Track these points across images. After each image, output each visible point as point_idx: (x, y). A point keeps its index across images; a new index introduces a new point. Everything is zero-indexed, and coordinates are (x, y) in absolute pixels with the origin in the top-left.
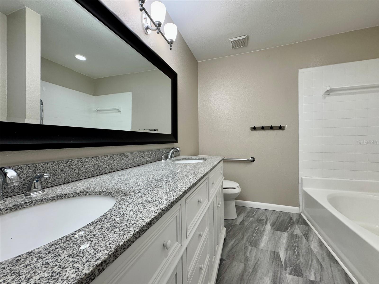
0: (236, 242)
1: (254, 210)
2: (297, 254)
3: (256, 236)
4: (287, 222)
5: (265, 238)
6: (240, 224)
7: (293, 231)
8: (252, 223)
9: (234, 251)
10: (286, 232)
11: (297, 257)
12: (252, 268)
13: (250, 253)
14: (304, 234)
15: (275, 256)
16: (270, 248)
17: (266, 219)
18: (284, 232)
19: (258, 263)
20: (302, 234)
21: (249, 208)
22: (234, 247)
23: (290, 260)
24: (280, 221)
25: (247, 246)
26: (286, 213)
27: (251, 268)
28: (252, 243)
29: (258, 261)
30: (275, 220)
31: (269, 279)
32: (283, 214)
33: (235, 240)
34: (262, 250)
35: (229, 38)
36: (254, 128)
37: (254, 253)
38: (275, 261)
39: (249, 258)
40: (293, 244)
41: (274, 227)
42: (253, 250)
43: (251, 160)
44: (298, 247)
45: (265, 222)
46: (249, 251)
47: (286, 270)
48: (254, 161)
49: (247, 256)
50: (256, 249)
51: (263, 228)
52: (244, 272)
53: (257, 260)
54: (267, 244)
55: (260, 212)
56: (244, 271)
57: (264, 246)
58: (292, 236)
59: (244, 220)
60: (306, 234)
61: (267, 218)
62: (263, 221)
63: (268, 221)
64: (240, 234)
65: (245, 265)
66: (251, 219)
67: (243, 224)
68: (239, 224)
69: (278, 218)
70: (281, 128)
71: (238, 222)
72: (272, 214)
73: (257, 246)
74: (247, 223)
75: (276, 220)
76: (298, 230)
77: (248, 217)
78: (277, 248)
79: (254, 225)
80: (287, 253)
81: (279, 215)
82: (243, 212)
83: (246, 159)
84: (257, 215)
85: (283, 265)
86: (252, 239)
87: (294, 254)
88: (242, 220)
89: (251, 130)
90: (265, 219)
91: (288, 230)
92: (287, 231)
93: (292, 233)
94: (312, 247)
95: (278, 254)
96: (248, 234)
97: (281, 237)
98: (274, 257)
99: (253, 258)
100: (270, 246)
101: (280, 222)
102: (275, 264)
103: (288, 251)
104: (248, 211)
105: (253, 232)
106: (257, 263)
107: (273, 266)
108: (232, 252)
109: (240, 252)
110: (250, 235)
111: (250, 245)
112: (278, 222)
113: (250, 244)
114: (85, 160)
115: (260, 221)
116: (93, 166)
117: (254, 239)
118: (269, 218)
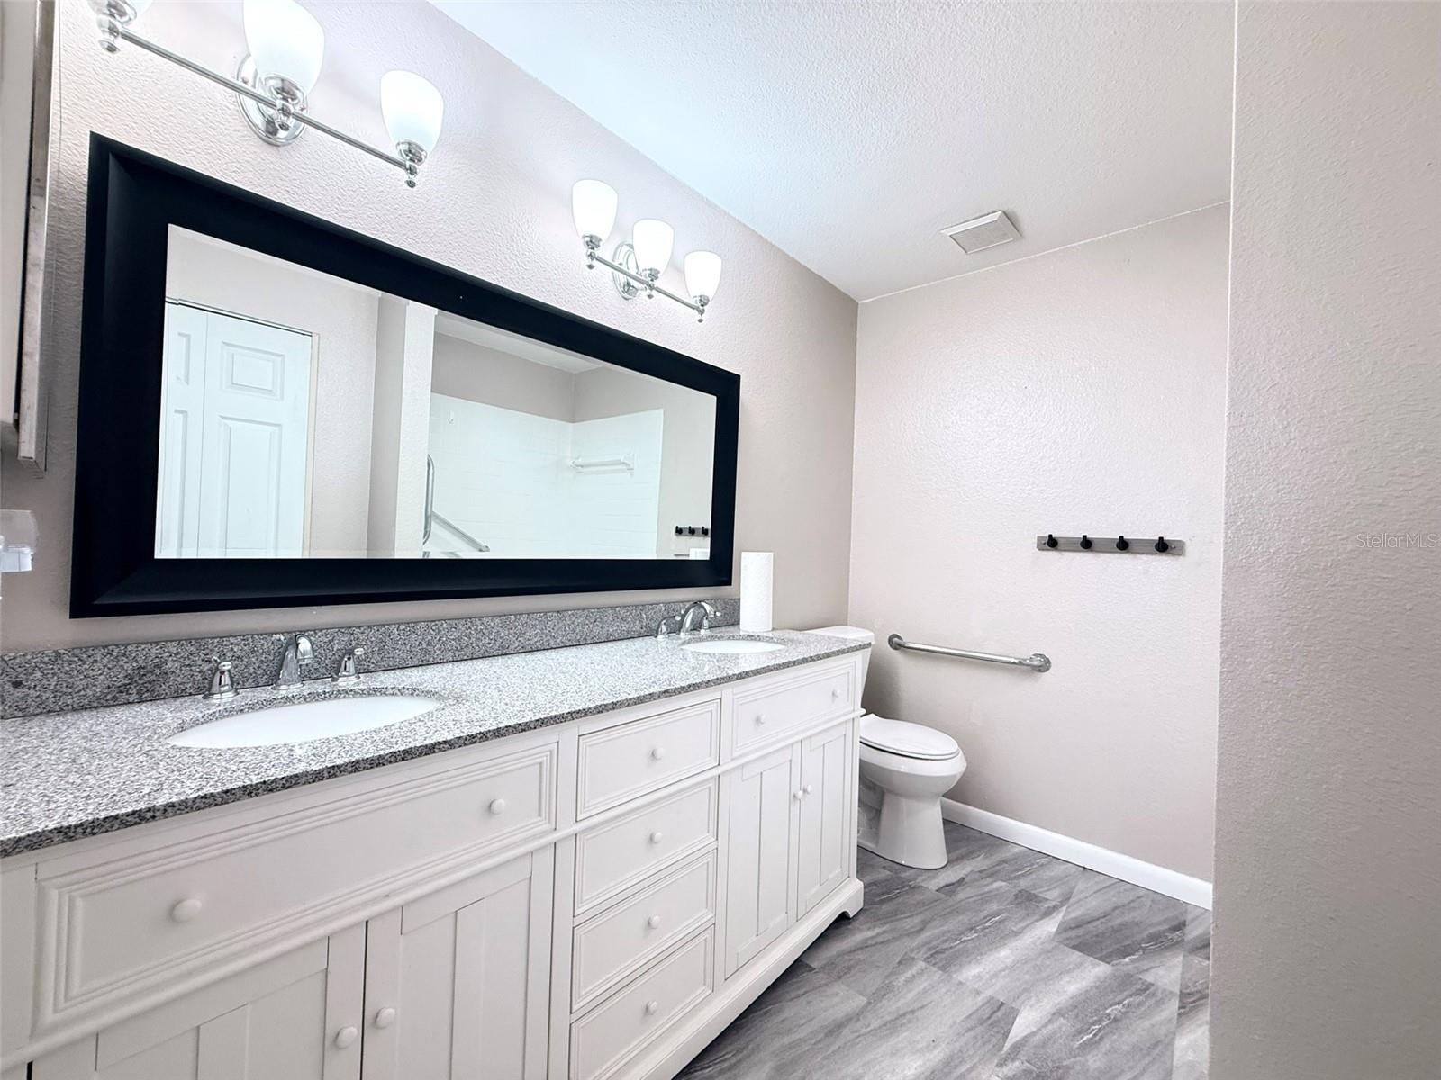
0: (887, 937)
1: (1035, 860)
2: (1091, 1038)
3: (971, 939)
4: (1147, 932)
5: (1004, 955)
6: (938, 890)
7: (1146, 968)
8: (988, 898)
9: (861, 957)
10: (1109, 963)
11: (1078, 1048)
12: (888, 1018)
13: (908, 981)
14: (1190, 994)
15: (997, 1017)
16: (997, 990)
17: (1060, 900)
18: (1103, 960)
19: (918, 1014)
20: (1177, 990)
21: (1017, 849)
22: (867, 947)
23: (1044, 1044)
24: (1118, 921)
25: (913, 959)
26: (1172, 902)
27: (882, 1017)
28: (942, 955)
29: (922, 1007)
30: (1097, 914)
31: (921, 1066)
32: (1153, 901)
33: (884, 928)
34: (960, 983)
35: (939, 228)
36: (1052, 543)
37: (925, 984)
38: (980, 1029)
39: (897, 992)
40: (1102, 1005)
41: (1073, 933)
42: (926, 975)
44: (1116, 1020)
45: (1049, 907)
46: (909, 974)
47: (1000, 1065)
48: (1046, 667)
49: (893, 985)
50: (942, 975)
51: (1023, 925)
52: (851, 1019)
53: (920, 1005)
54: (995, 975)
55: (1058, 870)
56: (857, 1016)
57: (979, 977)
58: (1124, 982)
59: (966, 880)
61: (1069, 899)
62: (1040, 902)
63: (1064, 908)
64: (917, 919)
65: (869, 1003)
66: (1000, 884)
67: (952, 893)
69: (1117, 911)
70: (1164, 547)
71: (937, 880)
72: (1103, 891)
73: (953, 969)
74: (970, 895)
75: (1103, 915)
76: (1171, 971)
77: (991, 875)
78: (1024, 997)
79: (994, 906)
80: (1050, 1021)
81: (1132, 901)
82: (979, 856)
83: (1012, 660)
84: (1033, 879)
85: (1001, 1049)
86: (947, 945)
87: (1074, 1035)
88: (957, 879)
89: (1039, 549)
90: (1054, 900)
91: (1127, 960)
92: (1115, 962)
93: (1133, 972)
94: (1180, 1043)
95: (1012, 1015)
96: (945, 928)
97: (1069, 971)
98: (989, 1018)
99: (910, 996)
100: (1000, 983)
101: (1112, 927)
102: (976, 1037)
103: (1062, 1019)
104: (1006, 855)
105: (969, 926)
106: (913, 1012)
107: (964, 1039)
108: (851, 960)
109: (878, 966)
110: (949, 932)
111: (927, 958)
112: (1102, 923)
113: (932, 955)
114: (442, 625)
115: (1028, 902)
116: (459, 638)
117: (956, 946)
118: (1072, 900)
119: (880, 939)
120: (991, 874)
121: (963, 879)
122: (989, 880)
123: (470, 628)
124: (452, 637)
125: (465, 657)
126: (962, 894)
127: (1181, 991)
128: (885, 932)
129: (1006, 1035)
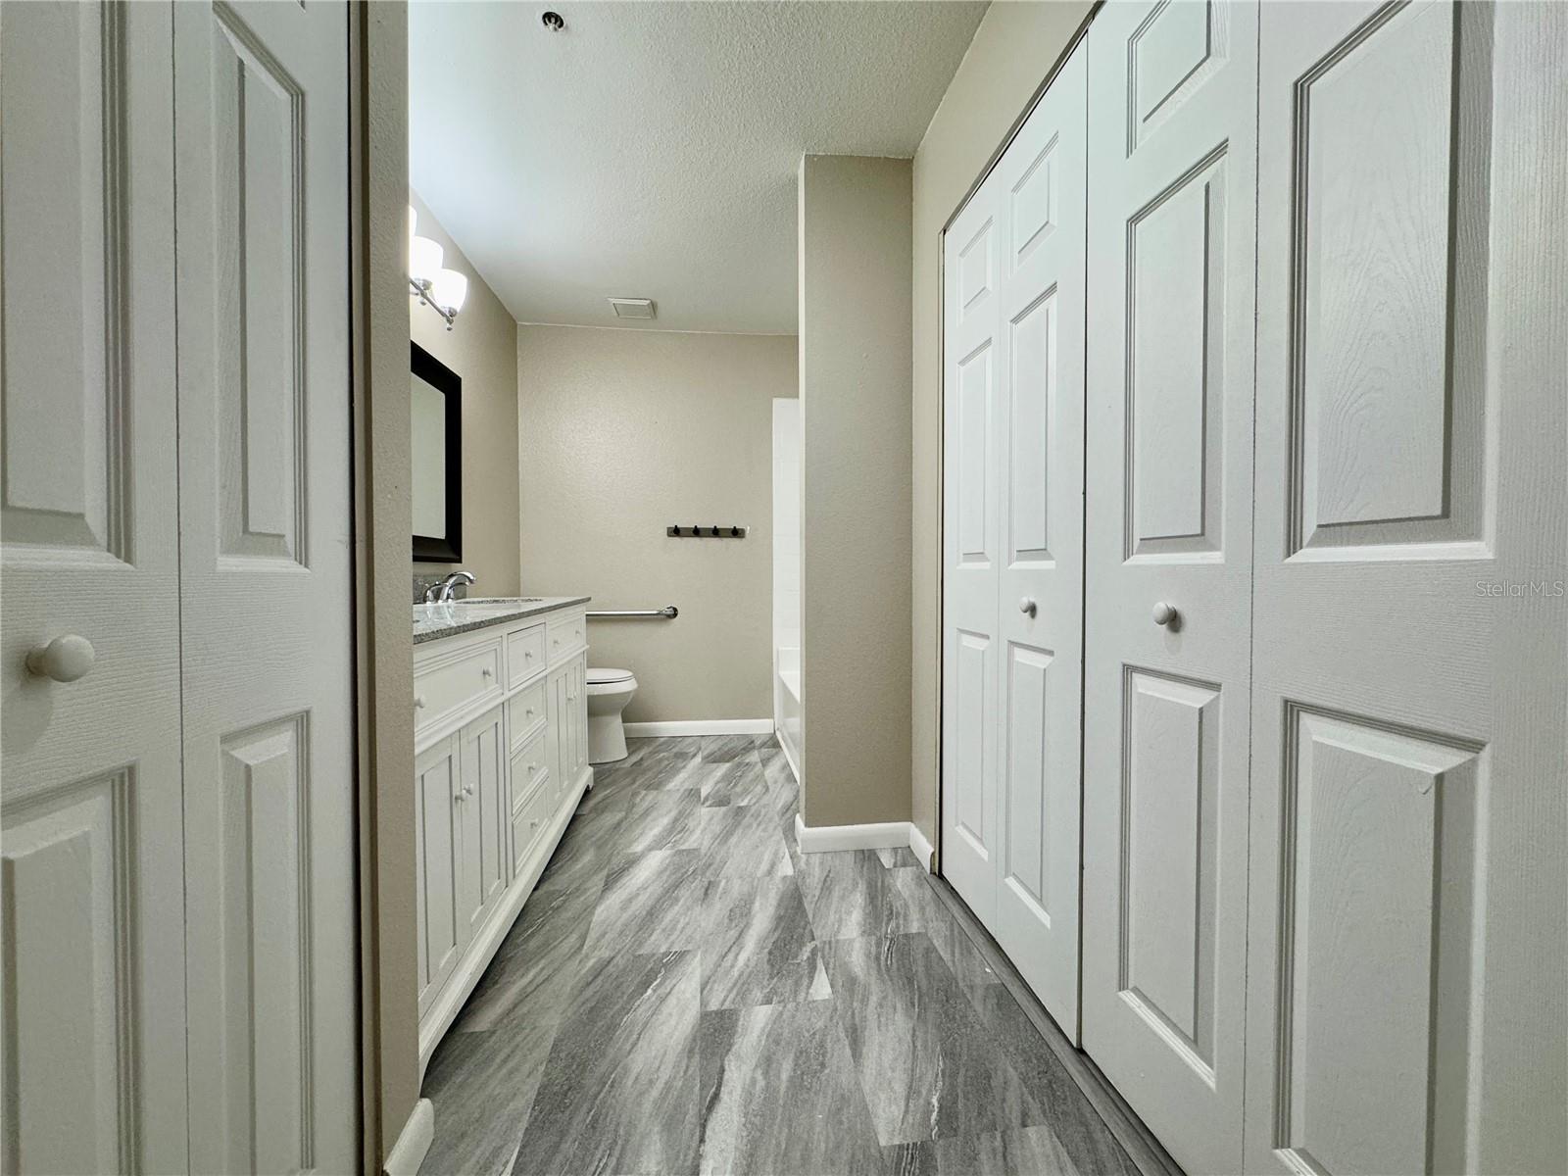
0: (617, 789)
2: (734, 784)
4: (739, 749)
5: (683, 775)
7: (745, 759)
8: (659, 761)
13: (642, 799)
15: (692, 793)
17: (698, 749)
18: (727, 762)
20: (759, 759)
23: (716, 793)
25: (638, 792)
26: (744, 736)
32: (738, 738)
34: (668, 790)
36: (676, 532)
37: (651, 797)
38: (687, 798)
39: (639, 804)
40: (734, 774)
41: (710, 758)
42: (649, 794)
43: (669, 613)
44: (742, 776)
45: (693, 755)
46: (640, 797)
47: (703, 805)
48: (675, 615)
50: (657, 791)
52: (622, 820)
53: (653, 804)
54: (683, 783)
55: (688, 741)
57: (675, 786)
58: (739, 766)
60: (768, 758)
62: (687, 754)
63: (701, 752)
64: (628, 780)
65: (627, 813)
66: (662, 754)
68: (629, 766)
69: (725, 746)
70: (736, 533)
71: (626, 764)
72: (715, 740)
73: (661, 788)
74: (650, 762)
75: (719, 749)
76: (754, 757)
78: (700, 784)
80: (716, 786)
81: (730, 740)
82: (642, 747)
83: (655, 612)
84: (679, 746)
85: (700, 801)
86: (652, 782)
87: (727, 786)
88: (638, 759)
89: (669, 535)
90: (694, 751)
91: (736, 759)
92: (731, 761)
93: (740, 761)
95: (698, 790)
96: (646, 777)
97: (714, 770)
98: (689, 795)
99: (647, 803)
100: (686, 784)
101: (725, 751)
102: (687, 802)
103: (719, 784)
104: (659, 742)
105: (658, 773)
107: (682, 803)
110: (649, 777)
111: (645, 789)
112: (721, 751)
115: (682, 756)
117: (656, 781)
118: (703, 747)
120: (657, 751)
121: (643, 757)
122: (656, 754)
126: (646, 763)
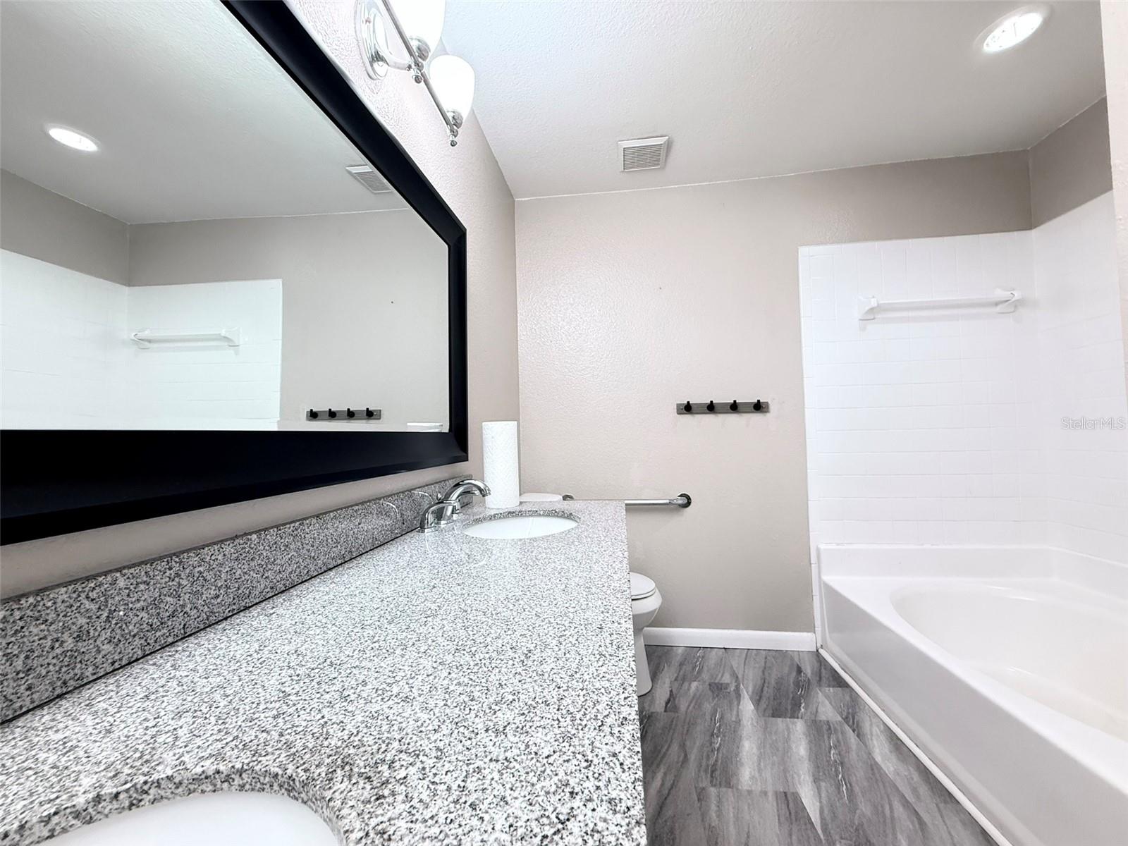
0: (670, 778)
1: (696, 655)
2: (847, 789)
3: (720, 744)
4: (792, 685)
5: (749, 747)
6: (665, 711)
7: (815, 710)
8: (697, 701)
9: (670, 813)
10: (798, 718)
11: (850, 802)
13: (719, 814)
14: (847, 718)
15: (793, 809)
16: (771, 784)
17: (734, 681)
18: (794, 718)
20: (840, 719)
21: (680, 651)
22: (666, 798)
23: (834, 816)
24: (773, 682)
25: (704, 788)
26: (781, 655)
28: (718, 773)
29: (748, 837)
30: (759, 683)
32: (774, 657)
33: (662, 770)
34: (750, 792)
35: (618, 140)
36: (688, 408)
37: (731, 809)
39: (721, 834)
40: (826, 756)
41: (763, 704)
42: (724, 800)
43: (680, 502)
44: (842, 764)
45: (734, 690)
46: (713, 807)
48: (688, 504)
49: (713, 827)
50: (733, 792)
51: (735, 713)
54: (760, 770)
55: (713, 659)
57: (752, 778)
58: (819, 730)
59: (674, 691)
60: (850, 716)
61: (737, 677)
62: (726, 688)
63: (742, 686)
64: (675, 747)
66: (694, 685)
67: (675, 709)
68: (663, 710)
69: (766, 674)
70: (758, 407)
71: (658, 702)
72: (747, 662)
73: (734, 782)
74: (687, 705)
75: (763, 681)
76: (825, 705)
77: (684, 680)
78: (789, 779)
79: (708, 706)
80: (819, 789)
81: (765, 662)
82: (664, 667)
83: (668, 501)
84: (708, 671)
85: (821, 840)
86: (712, 761)
87: (839, 793)
88: (669, 693)
89: (679, 413)
90: (731, 683)
91: (803, 710)
92: (799, 715)
93: (813, 717)
94: (878, 759)
95: (797, 798)
96: (698, 744)
97: (789, 738)
98: (790, 813)
100: (768, 774)
101: (774, 687)
102: (799, 839)
103: (821, 783)
104: (678, 658)
105: (709, 734)
108: (666, 821)
109: (688, 815)
110: (703, 746)
111: (711, 782)
112: (768, 687)
113: (712, 776)
114: (114, 583)
116: (155, 603)
117: (717, 757)
118: (740, 676)
119: (668, 784)
120: (682, 679)
121: (671, 691)
122: (686, 684)
123: (178, 575)
124: (138, 605)
125: (170, 640)
126: (683, 705)
127: (842, 718)
128: (665, 774)
129: (812, 824)
